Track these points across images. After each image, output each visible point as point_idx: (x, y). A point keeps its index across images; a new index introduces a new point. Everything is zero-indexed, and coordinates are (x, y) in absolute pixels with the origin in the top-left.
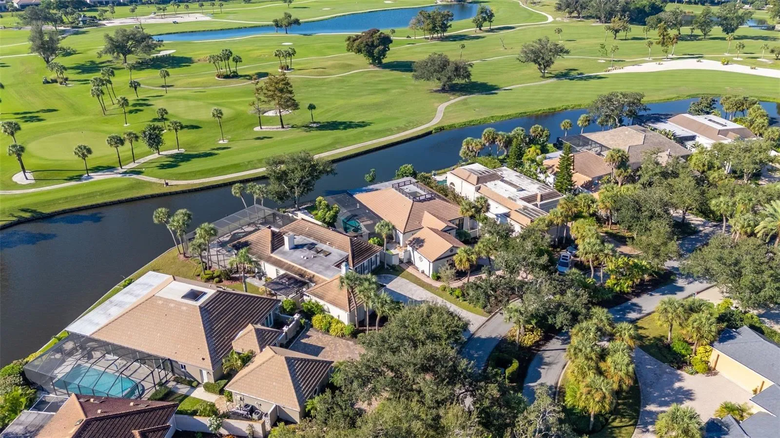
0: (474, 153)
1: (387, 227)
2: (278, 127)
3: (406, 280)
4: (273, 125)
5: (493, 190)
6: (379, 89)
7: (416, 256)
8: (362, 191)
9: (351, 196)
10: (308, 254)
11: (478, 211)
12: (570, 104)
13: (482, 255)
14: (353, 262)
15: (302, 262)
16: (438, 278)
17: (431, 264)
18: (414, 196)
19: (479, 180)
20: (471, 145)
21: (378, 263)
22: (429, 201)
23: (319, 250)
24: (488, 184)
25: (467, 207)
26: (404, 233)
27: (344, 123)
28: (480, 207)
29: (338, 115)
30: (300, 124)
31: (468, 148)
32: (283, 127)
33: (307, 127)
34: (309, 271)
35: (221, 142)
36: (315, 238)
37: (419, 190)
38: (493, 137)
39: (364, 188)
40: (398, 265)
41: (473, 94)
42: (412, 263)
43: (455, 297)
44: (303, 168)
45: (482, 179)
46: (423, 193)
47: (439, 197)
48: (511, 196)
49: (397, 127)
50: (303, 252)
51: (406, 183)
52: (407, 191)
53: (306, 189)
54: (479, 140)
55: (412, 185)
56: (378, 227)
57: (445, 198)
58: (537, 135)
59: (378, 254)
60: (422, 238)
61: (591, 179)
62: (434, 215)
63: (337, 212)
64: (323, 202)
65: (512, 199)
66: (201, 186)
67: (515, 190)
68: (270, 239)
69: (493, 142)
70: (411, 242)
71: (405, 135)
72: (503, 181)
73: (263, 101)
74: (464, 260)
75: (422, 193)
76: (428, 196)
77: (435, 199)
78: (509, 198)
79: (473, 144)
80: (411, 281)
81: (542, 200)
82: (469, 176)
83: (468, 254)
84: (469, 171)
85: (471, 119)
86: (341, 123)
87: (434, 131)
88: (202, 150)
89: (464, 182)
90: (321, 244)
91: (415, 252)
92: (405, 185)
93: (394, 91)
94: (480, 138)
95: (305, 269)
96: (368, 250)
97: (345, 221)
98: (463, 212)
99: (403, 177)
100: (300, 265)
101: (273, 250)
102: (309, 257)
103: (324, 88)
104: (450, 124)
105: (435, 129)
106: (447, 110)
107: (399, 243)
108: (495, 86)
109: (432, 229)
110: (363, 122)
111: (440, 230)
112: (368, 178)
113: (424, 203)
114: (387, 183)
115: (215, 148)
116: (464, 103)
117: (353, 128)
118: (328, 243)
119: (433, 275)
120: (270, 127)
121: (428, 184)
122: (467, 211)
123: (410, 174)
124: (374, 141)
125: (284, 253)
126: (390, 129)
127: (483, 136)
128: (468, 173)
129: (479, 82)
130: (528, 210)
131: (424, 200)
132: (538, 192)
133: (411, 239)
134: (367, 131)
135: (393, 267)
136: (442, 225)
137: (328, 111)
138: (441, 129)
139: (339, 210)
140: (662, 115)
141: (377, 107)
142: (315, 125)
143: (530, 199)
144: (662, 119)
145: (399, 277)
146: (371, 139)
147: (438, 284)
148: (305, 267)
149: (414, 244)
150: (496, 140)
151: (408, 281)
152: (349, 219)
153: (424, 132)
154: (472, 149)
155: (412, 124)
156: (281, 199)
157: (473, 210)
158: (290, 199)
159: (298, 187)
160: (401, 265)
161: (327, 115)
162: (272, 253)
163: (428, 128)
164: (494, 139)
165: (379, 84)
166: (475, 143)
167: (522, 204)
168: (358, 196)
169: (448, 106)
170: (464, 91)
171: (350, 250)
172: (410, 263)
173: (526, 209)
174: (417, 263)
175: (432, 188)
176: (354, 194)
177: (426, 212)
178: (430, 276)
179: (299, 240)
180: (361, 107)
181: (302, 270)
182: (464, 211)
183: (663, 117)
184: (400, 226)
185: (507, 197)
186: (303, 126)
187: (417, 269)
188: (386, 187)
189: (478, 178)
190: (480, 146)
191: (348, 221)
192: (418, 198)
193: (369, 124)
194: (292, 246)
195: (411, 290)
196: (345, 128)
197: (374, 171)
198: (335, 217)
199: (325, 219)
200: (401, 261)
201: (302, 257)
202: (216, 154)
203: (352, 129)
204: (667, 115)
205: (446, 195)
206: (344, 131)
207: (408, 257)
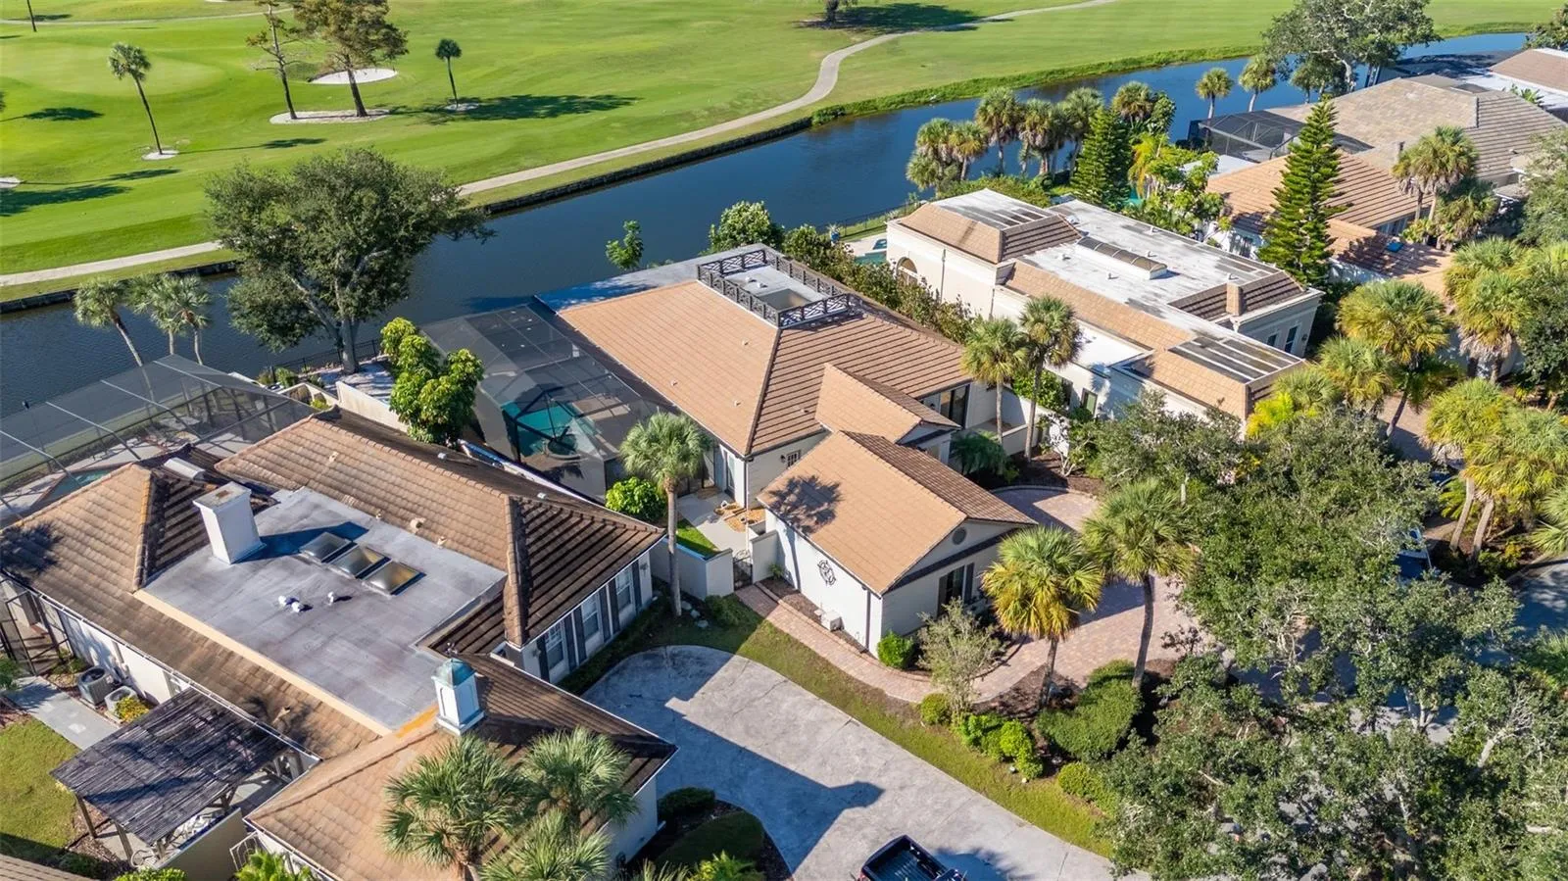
0: (954, 168)
1: (674, 447)
2: (348, 112)
3: (768, 671)
4: (331, 110)
5: (1064, 275)
6: (652, 22)
7: (805, 560)
8: (588, 295)
9: (547, 311)
10: (316, 586)
11: (1037, 353)
12: (1175, 49)
13: (1121, 569)
14: (525, 617)
15: (276, 628)
16: (912, 661)
17: (877, 605)
18: (781, 307)
19: (1006, 245)
20: (946, 141)
21: (647, 592)
22: (838, 323)
23: (373, 559)
24: (1039, 256)
25: (997, 345)
26: (749, 458)
27: (554, 100)
28: (1045, 340)
29: (532, 81)
30: (417, 105)
31: (936, 152)
32: (362, 113)
33: (439, 113)
34: (299, 683)
35: (154, 156)
36: (364, 502)
37: (796, 285)
38: (1011, 117)
39: (598, 284)
40: (732, 599)
41: (912, 30)
42: (790, 585)
43: (994, 757)
44: (349, 210)
45: (1016, 242)
46: (811, 294)
47: (874, 311)
48: (1137, 296)
49: (708, 109)
50: (292, 572)
51: (750, 261)
52: (755, 288)
53: (374, 292)
54: (968, 123)
55: (769, 270)
56: (635, 444)
57: (894, 313)
58: (1136, 114)
59: (644, 559)
60: (826, 479)
61: (1373, 233)
62: (862, 379)
63: (468, 382)
64: (407, 339)
65: (1143, 307)
66: (33, 294)
67: (1146, 274)
68: (141, 519)
69: (1012, 133)
70: (781, 495)
71: (732, 131)
72: (1089, 243)
73: (293, 31)
74: (1042, 596)
75: (810, 292)
76: (836, 307)
77: (860, 316)
78: (1131, 302)
79: (953, 139)
80: (791, 675)
81: (1243, 309)
82: (969, 231)
83: (1062, 570)
84: (965, 214)
85: (919, 87)
86: (541, 101)
87: (816, 120)
88: (81, 181)
89: (952, 254)
90: (387, 530)
91: (801, 544)
92: (744, 268)
93: (696, 25)
94: (972, 119)
95: (281, 673)
96: (598, 543)
97: (514, 412)
98: (980, 364)
99: (736, 245)
100: (262, 648)
101: (153, 567)
102: (311, 598)
103: (505, 21)
104: (859, 100)
105: (820, 113)
106: (846, 69)
107: (730, 493)
108: (968, 12)
109: (861, 439)
110: (609, 97)
111: (893, 438)
112: (616, 252)
113: (824, 332)
114: (680, 267)
115: (127, 172)
116: (892, 49)
117: (577, 111)
118: (413, 524)
119: (885, 646)
120: (321, 113)
121: (823, 265)
122: (997, 358)
123: (761, 234)
124: (641, 148)
125: (202, 584)
126: (689, 113)
127: (977, 113)
128: (965, 221)
129: (922, 6)
130: (1221, 349)
131: (821, 323)
132: (1226, 280)
133: (779, 484)
134: (618, 120)
135: (710, 609)
136: (898, 421)
137: (507, 71)
138: (837, 114)
139: (479, 372)
140: (1465, 57)
141: (651, 60)
142: (462, 107)
143: (1205, 305)
144: (1471, 66)
145: (736, 658)
146: (633, 140)
147: (909, 690)
148: (285, 663)
149: (795, 506)
150: (1020, 126)
151: (778, 677)
152: (530, 403)
153: (788, 121)
154: (949, 154)
155: (749, 101)
156: (283, 331)
157: (1020, 354)
158: (321, 331)
159: (343, 285)
160: (743, 595)
161: (503, 80)
162: (141, 584)
163: (798, 110)
164: (1016, 121)
165: (657, 10)
166: (960, 134)
167: (1189, 324)
168: (577, 315)
169: (848, 58)
170: (886, 24)
171: (509, 557)
172: (779, 582)
173: (1212, 345)
174: (811, 585)
175: (839, 279)
176: (559, 308)
177: (829, 369)
178: (873, 649)
179: (290, 509)
180: (605, 61)
181: (268, 676)
182: (985, 358)
183: (1468, 61)
184: (732, 428)
185: (1123, 300)
186: (427, 110)
187: (810, 610)
188: (678, 278)
189: (1004, 237)
190: (974, 144)
191: (525, 412)
192: (797, 315)
193: (626, 102)
194: (251, 544)
195: (792, 724)
196: (553, 114)
197: (635, 228)
198: (461, 400)
199: (418, 411)
200: (743, 577)
201: (282, 601)
202: (119, 191)
203: (574, 115)
204: (1478, 58)
205: (894, 302)
206: (548, 120)
207: (768, 556)
